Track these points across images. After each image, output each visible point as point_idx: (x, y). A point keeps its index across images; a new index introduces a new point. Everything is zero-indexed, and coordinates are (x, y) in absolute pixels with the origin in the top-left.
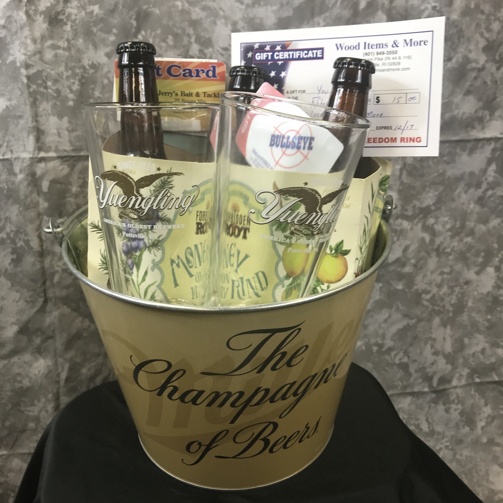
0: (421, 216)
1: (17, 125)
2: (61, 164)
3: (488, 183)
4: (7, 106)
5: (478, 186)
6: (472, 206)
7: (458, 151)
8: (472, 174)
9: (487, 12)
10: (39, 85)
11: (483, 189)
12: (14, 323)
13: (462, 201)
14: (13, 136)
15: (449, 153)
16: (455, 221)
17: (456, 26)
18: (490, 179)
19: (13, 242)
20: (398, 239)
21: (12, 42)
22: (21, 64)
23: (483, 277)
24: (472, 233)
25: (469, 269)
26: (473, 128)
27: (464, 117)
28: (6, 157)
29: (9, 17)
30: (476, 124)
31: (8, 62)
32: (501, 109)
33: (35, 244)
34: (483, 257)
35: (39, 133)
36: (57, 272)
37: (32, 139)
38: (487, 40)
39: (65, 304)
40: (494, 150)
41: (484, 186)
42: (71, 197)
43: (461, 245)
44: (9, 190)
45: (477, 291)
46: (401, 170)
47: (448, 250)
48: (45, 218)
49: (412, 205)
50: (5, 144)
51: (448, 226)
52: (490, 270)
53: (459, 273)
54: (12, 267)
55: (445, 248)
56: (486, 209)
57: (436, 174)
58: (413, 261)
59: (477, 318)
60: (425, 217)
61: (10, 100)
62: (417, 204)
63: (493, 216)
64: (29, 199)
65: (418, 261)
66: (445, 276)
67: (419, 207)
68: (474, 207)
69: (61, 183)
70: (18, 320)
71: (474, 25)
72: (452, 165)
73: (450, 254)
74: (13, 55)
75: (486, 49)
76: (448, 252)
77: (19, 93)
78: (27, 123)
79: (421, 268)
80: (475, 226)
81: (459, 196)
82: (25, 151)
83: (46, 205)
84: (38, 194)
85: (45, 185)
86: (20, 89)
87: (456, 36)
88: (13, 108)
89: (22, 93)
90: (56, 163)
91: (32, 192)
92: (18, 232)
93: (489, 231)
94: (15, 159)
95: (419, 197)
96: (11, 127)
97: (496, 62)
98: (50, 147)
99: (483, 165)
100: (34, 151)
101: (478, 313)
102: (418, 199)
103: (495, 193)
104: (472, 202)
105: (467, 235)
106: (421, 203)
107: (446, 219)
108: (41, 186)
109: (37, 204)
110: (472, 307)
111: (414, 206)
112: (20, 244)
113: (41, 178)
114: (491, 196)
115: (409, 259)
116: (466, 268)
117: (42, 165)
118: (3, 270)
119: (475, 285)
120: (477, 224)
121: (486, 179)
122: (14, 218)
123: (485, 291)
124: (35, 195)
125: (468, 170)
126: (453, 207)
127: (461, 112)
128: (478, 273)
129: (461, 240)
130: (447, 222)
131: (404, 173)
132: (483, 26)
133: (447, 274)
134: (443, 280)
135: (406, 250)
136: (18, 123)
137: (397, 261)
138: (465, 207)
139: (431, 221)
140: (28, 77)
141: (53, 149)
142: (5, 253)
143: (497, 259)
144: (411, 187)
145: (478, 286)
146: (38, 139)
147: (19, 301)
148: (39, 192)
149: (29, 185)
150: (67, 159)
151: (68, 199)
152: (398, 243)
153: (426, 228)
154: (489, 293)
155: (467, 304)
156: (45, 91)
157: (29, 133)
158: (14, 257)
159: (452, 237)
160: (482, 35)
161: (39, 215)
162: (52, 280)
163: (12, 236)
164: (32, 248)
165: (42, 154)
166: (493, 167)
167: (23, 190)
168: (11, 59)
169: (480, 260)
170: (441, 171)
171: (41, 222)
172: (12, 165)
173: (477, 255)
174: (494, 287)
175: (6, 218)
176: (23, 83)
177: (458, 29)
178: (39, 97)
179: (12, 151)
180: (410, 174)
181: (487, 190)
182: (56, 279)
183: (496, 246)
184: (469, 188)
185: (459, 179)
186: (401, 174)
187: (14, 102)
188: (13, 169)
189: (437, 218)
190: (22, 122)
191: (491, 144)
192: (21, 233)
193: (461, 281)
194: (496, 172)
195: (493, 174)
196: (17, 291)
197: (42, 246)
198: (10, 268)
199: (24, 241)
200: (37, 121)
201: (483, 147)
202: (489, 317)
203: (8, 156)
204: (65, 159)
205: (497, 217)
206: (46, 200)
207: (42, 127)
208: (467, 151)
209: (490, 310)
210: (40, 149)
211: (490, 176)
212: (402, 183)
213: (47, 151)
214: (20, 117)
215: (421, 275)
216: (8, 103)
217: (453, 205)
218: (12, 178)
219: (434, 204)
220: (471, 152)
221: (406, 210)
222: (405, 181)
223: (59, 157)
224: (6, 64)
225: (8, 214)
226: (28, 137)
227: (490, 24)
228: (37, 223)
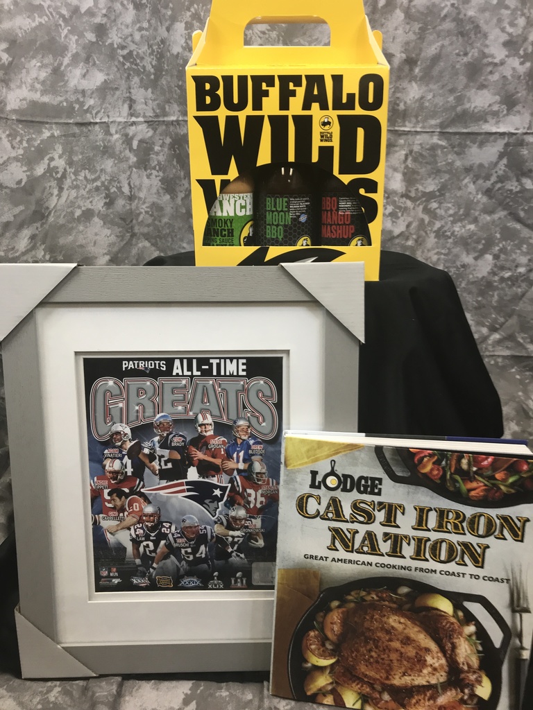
0: (424, 199)
1: (113, 96)
2: (147, 128)
3: (498, 177)
4: (105, 80)
5: (487, 178)
6: (479, 196)
7: (468, 143)
8: (481, 166)
9: (512, 7)
10: (132, 63)
11: (492, 182)
12: (104, 254)
13: (469, 190)
14: (110, 104)
15: (460, 145)
16: (459, 209)
17: (473, 22)
18: (501, 173)
19: (107, 188)
20: (402, 215)
21: (112, 29)
22: (118, 46)
23: (480, 262)
24: (475, 220)
25: (468, 254)
26: (486, 121)
27: (476, 111)
28: (103, 121)
29: (110, 8)
30: (489, 118)
31: (107, 44)
32: (520, 105)
33: (126, 190)
34: (483, 244)
35: (131, 102)
36: (141, 213)
37: (126, 106)
38: (510, 34)
39: (147, 239)
40: (507, 145)
41: (493, 179)
42: (153, 154)
43: (463, 230)
44: (105, 147)
45: (473, 274)
46: (406, 156)
47: (449, 234)
48: (134, 169)
49: (415, 188)
50: (103, 110)
51: (451, 212)
52: (489, 257)
53: (457, 256)
54: (104, 209)
55: (446, 231)
56: (494, 200)
57: (444, 163)
58: (414, 236)
59: (467, 298)
60: (428, 201)
61: (108, 74)
62: (421, 188)
63: (500, 208)
64: (123, 154)
65: (418, 237)
66: (442, 256)
67: (422, 191)
68: (481, 198)
69: (147, 143)
70: (109, 251)
71: (495, 20)
72: (462, 156)
73: (450, 238)
74: (111, 38)
75: (506, 44)
76: (447, 236)
77: (116, 69)
78: (122, 94)
79: (421, 244)
80: (480, 215)
81: (466, 186)
82: (119, 116)
83: (135, 159)
84: (130, 151)
85: (135, 144)
86: (117, 66)
87: (473, 32)
88: (111, 82)
89: (119, 69)
90: (143, 127)
91: (125, 149)
92: (111, 181)
93: (494, 221)
94: (112, 122)
95: (423, 182)
96: (109, 97)
97: (520, 57)
98: (139, 113)
99: (494, 159)
100: (128, 116)
101: (469, 293)
102: (422, 184)
103: (504, 186)
104: (480, 193)
105: (470, 223)
106: (425, 188)
107: (450, 205)
108: (132, 144)
109: (127, 159)
110: (464, 288)
111: (417, 189)
112: (113, 190)
113: (132, 138)
114: (499, 189)
115: (411, 234)
116: (465, 253)
117: (133, 128)
118: (97, 212)
119: (472, 269)
120: (482, 214)
121: (496, 172)
122: (109, 170)
123: (480, 276)
124: (127, 151)
125: (478, 162)
126: (458, 195)
127: (473, 106)
128: (476, 259)
129: (464, 227)
130: (449, 208)
131: (410, 159)
132: (507, 20)
133: (445, 255)
134: (439, 259)
135: (408, 226)
136: (114, 94)
137: (401, 234)
138: (471, 196)
139: (434, 205)
140: (124, 57)
141: (142, 114)
142: (98, 198)
143: (497, 248)
144: (414, 172)
145: (475, 270)
146: (130, 107)
147: (110, 236)
148: (131, 149)
149: (123, 143)
150: (151, 123)
151: (152, 156)
152: (402, 218)
153: (427, 210)
154: (483, 277)
155: (460, 285)
156: (136, 68)
157: (124, 102)
158: (107, 201)
159: (454, 222)
160: (503, 30)
161: (130, 167)
162: (137, 220)
163: (106, 183)
164: (123, 193)
165: (134, 119)
166: (505, 161)
167: (119, 147)
168: (109, 41)
169: (480, 247)
170: (450, 161)
171: (131, 173)
172: (108, 127)
173: (478, 242)
174: (489, 273)
175: (102, 170)
176: (119, 61)
177: (475, 24)
178: (131, 72)
179: (108, 116)
180: (415, 160)
181: (496, 182)
182: (141, 218)
183: (498, 236)
184: (477, 180)
185: (468, 170)
186: (406, 158)
187: (111, 77)
188: (109, 131)
189: (440, 203)
190: (118, 93)
191: (504, 138)
192: (115, 181)
193: (458, 264)
194: (506, 166)
195: (503, 168)
196: (108, 229)
197: (131, 192)
198: (103, 210)
199: (117, 188)
200: (130, 93)
201: (495, 141)
202: (480, 299)
203: (105, 120)
204: (150, 123)
205: (504, 209)
206: (135, 156)
207: (133, 97)
208: (478, 143)
209: (482, 293)
210: (132, 115)
211: (500, 169)
212: (407, 167)
213: (137, 117)
214: (117, 89)
215: (421, 250)
216: (106, 77)
217: (459, 193)
218: (108, 137)
219: (438, 190)
220: (481, 145)
221: (410, 191)
222: (410, 166)
223: (145, 122)
224: (105, 46)
225: (103, 167)
226: (123, 105)
227: (516, 19)
228: (128, 173)
